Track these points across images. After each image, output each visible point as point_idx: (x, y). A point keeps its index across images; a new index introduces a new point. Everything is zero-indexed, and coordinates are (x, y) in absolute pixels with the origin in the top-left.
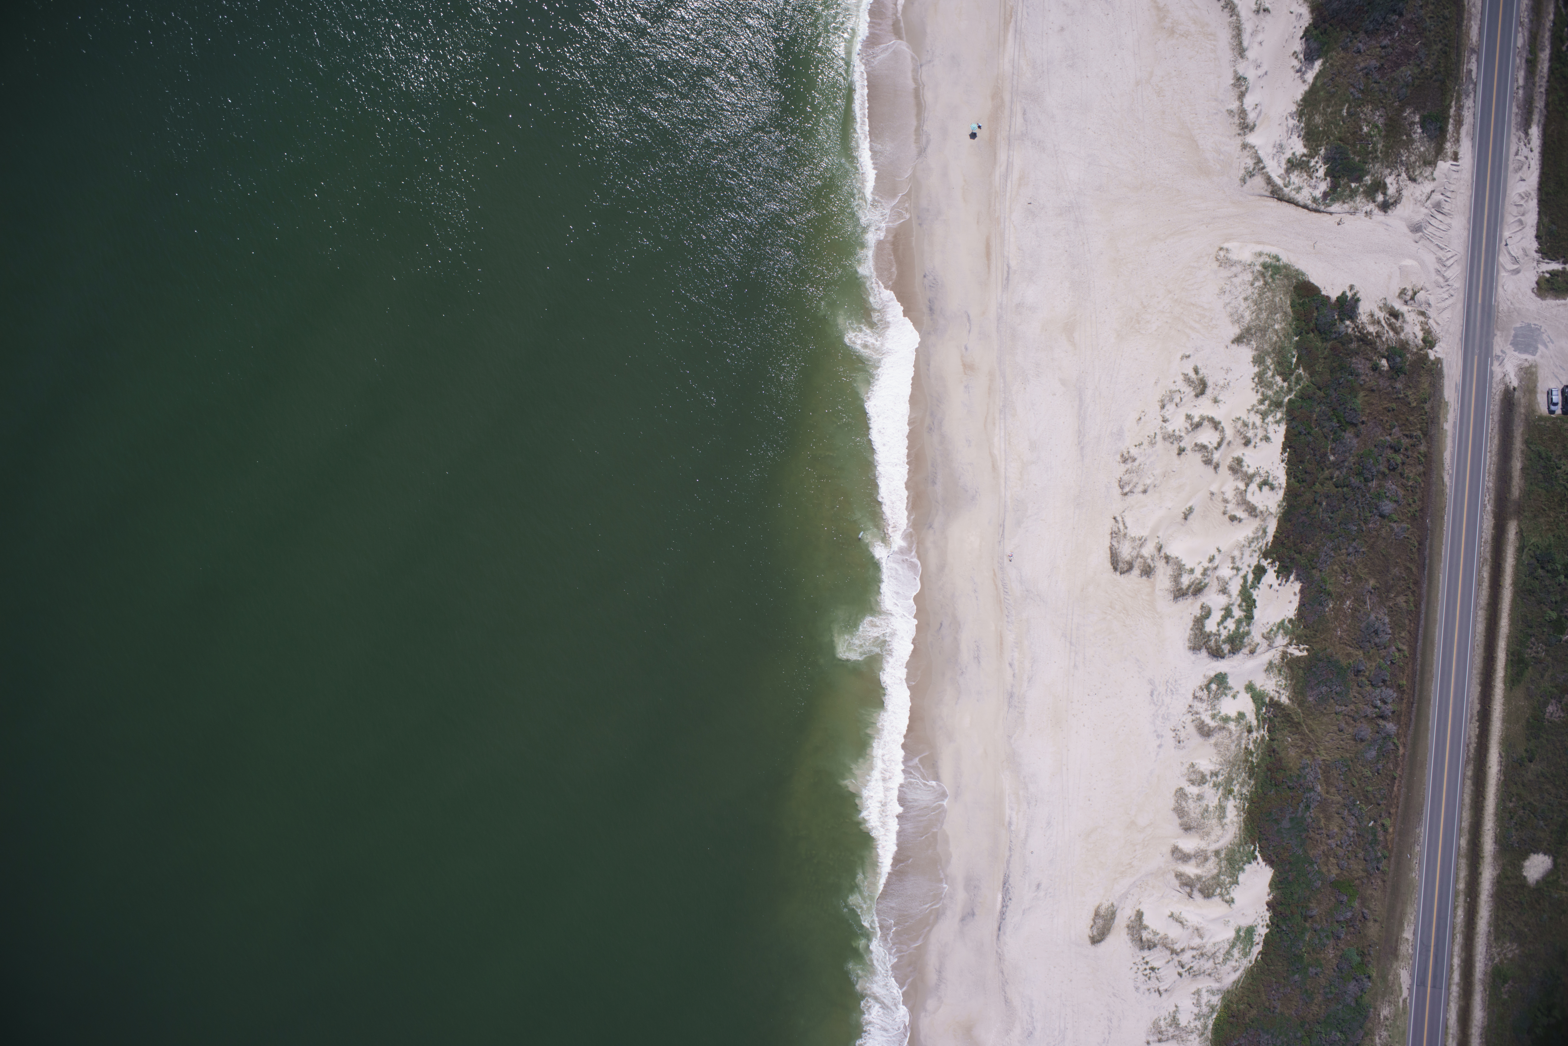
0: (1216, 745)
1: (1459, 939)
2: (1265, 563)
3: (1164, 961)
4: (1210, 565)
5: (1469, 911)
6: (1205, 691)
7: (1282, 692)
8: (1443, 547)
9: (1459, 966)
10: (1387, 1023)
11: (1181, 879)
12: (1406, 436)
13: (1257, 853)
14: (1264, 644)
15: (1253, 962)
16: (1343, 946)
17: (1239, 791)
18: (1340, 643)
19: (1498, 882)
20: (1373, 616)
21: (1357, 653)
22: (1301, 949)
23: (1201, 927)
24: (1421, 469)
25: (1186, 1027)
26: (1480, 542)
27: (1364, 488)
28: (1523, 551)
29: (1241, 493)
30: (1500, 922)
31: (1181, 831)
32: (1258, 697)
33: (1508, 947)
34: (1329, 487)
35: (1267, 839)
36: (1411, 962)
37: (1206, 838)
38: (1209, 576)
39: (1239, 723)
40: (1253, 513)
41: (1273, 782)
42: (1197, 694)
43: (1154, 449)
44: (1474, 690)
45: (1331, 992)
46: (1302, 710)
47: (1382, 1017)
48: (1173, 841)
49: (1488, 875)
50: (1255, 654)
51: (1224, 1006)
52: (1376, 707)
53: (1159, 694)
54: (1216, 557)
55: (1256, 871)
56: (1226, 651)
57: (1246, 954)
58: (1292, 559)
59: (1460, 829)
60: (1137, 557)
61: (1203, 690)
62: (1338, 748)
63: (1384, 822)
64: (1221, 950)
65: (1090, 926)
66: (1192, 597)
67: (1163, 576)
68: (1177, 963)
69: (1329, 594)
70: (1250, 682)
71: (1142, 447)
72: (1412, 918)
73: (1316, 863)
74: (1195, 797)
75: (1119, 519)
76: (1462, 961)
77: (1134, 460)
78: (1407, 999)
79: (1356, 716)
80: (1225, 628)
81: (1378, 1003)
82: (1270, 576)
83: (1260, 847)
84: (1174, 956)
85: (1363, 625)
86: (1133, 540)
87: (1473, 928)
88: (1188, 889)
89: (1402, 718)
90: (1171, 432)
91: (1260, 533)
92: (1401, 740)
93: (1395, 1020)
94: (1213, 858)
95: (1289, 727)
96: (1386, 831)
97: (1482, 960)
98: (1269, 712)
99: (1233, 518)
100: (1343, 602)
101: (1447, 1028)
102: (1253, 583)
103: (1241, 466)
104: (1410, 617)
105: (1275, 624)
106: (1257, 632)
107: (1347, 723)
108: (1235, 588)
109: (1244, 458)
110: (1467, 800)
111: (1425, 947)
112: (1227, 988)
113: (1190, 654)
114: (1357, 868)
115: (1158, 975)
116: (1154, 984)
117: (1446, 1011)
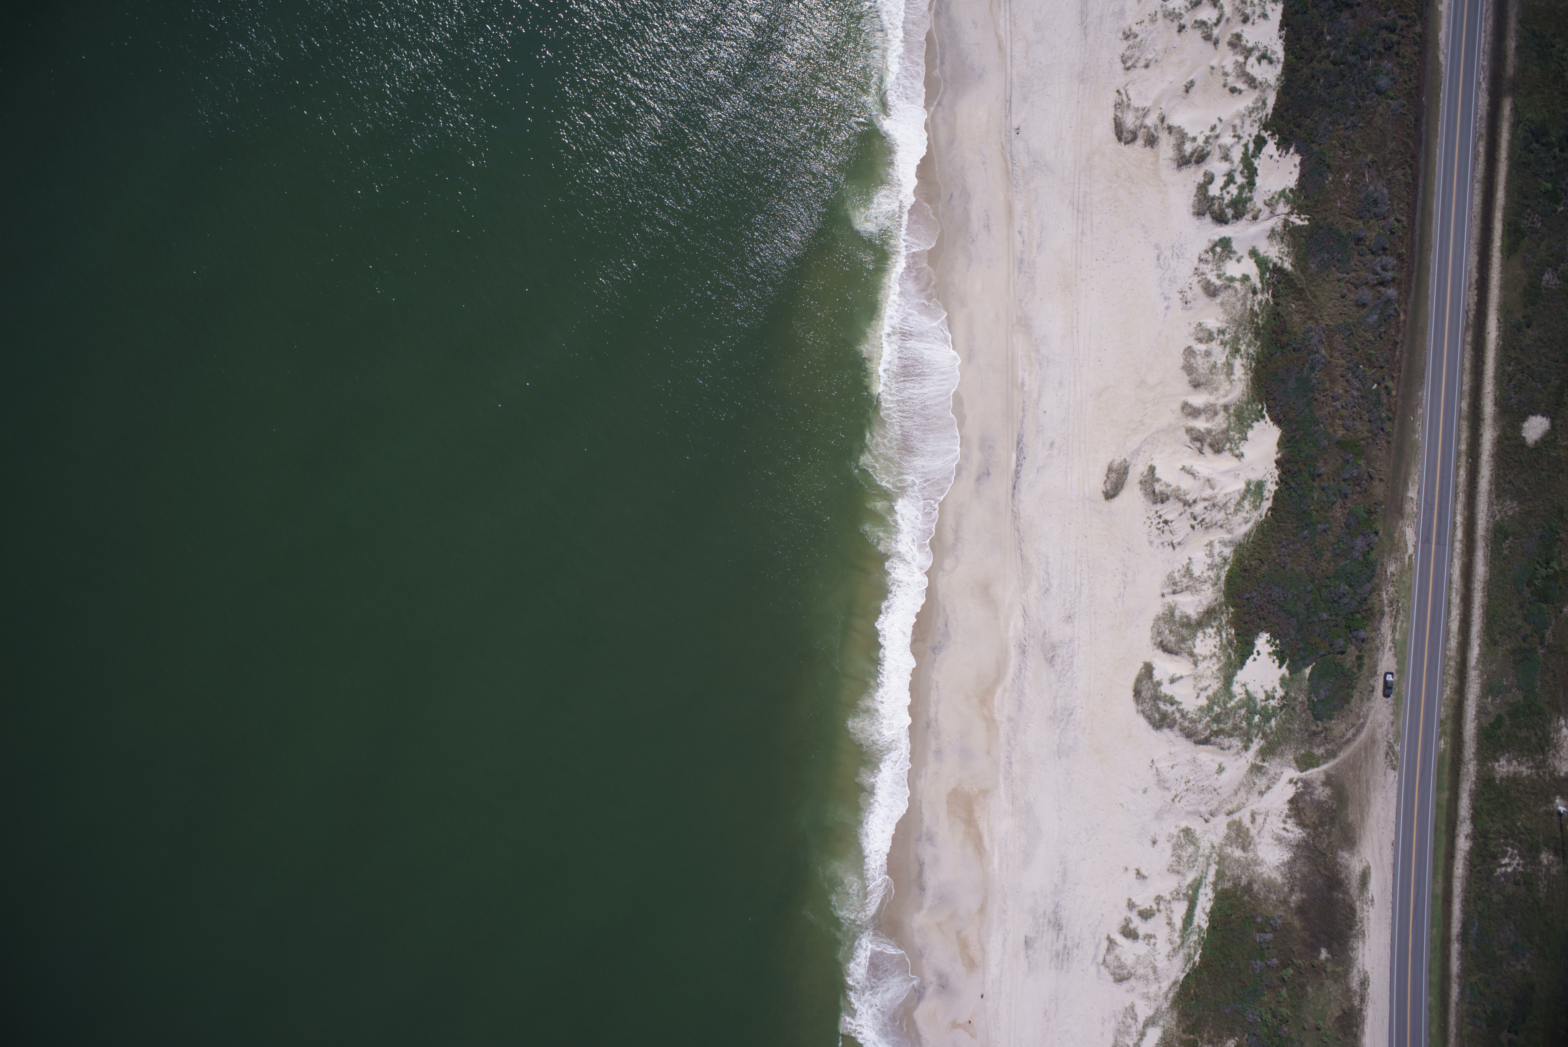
0: (1222, 304)
1: (1462, 497)
2: (1265, 134)
3: (1177, 514)
4: (1212, 134)
5: (1471, 471)
6: (1210, 253)
7: (1285, 258)
8: (1440, 123)
9: (1462, 523)
10: (1394, 579)
11: (1192, 434)
12: (1401, 17)
13: (1264, 412)
14: (1266, 211)
15: (1264, 518)
16: (1350, 505)
17: (1245, 350)
18: (1340, 214)
19: (1498, 442)
20: (1371, 188)
21: (1357, 223)
22: (1309, 507)
23: (1213, 478)
24: (1417, 49)
25: (1200, 576)
26: (1475, 118)
27: (1360, 66)
28: (1518, 126)
29: (1241, 66)
30: (1500, 481)
31: (1191, 389)
32: (1261, 262)
33: (1509, 505)
34: (1327, 65)
35: (1274, 399)
36: (1416, 520)
37: (1215, 393)
38: (1211, 144)
39: (1244, 283)
40: (1253, 85)
41: (1279, 345)
42: (1202, 257)
43: (1155, 26)
44: (1472, 260)
45: (1339, 548)
46: (1304, 276)
47: (1388, 574)
48: (1183, 398)
49: (1488, 436)
50: (1258, 221)
51: (1237, 560)
52: (1377, 274)
53: (1165, 258)
54: (1218, 125)
55: (1264, 429)
56: (1230, 216)
57: (1256, 508)
58: (1291, 132)
59: (1461, 392)
60: (1141, 127)
61: (1208, 253)
62: (1341, 314)
63: (1388, 384)
64: (1232, 501)
65: (1103, 482)
66: (1195, 166)
67: (1166, 147)
68: (1189, 516)
69: (1329, 167)
70: (1254, 247)
71: (1143, 24)
72: (1416, 478)
73: (1322, 423)
74: (1203, 353)
75: (1122, 91)
76: (1465, 519)
77: (1136, 36)
78: (1412, 555)
79: (1358, 282)
80: (1228, 193)
81: (1385, 560)
82: (1271, 147)
83: (1268, 407)
84: (1187, 507)
85: (1362, 196)
86: (1137, 110)
87: (1475, 487)
88: (1198, 444)
89: (1403, 286)
90: (1171, 10)
91: (1260, 104)
92: (1402, 307)
93: (1401, 576)
94: (1222, 412)
95: (1293, 293)
96: (1389, 394)
97: (1484, 518)
98: (1273, 278)
99: (1233, 90)
100: (1343, 175)
101: (1451, 583)
102: (1254, 152)
103: (1240, 41)
104: (1408, 189)
105: (1276, 192)
106: (1259, 200)
107: (1349, 290)
108: (1237, 154)
109: (1243, 34)
110: (1467, 365)
111: (1429, 506)
112: (1239, 541)
113: (1194, 220)
114: (1362, 429)
115: (1171, 528)
116: (1167, 537)
117: (1450, 566)
